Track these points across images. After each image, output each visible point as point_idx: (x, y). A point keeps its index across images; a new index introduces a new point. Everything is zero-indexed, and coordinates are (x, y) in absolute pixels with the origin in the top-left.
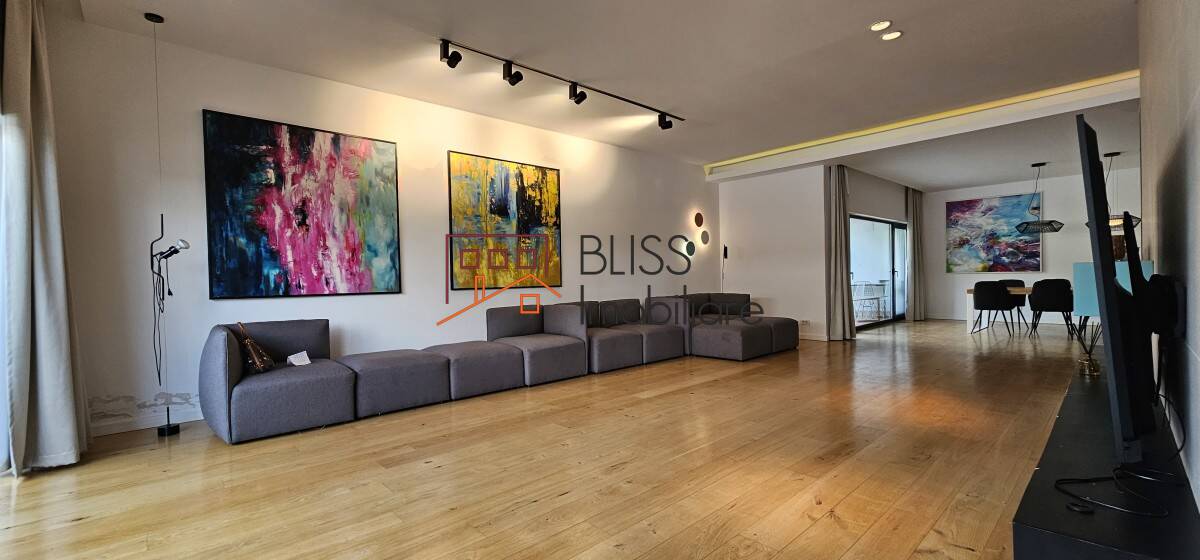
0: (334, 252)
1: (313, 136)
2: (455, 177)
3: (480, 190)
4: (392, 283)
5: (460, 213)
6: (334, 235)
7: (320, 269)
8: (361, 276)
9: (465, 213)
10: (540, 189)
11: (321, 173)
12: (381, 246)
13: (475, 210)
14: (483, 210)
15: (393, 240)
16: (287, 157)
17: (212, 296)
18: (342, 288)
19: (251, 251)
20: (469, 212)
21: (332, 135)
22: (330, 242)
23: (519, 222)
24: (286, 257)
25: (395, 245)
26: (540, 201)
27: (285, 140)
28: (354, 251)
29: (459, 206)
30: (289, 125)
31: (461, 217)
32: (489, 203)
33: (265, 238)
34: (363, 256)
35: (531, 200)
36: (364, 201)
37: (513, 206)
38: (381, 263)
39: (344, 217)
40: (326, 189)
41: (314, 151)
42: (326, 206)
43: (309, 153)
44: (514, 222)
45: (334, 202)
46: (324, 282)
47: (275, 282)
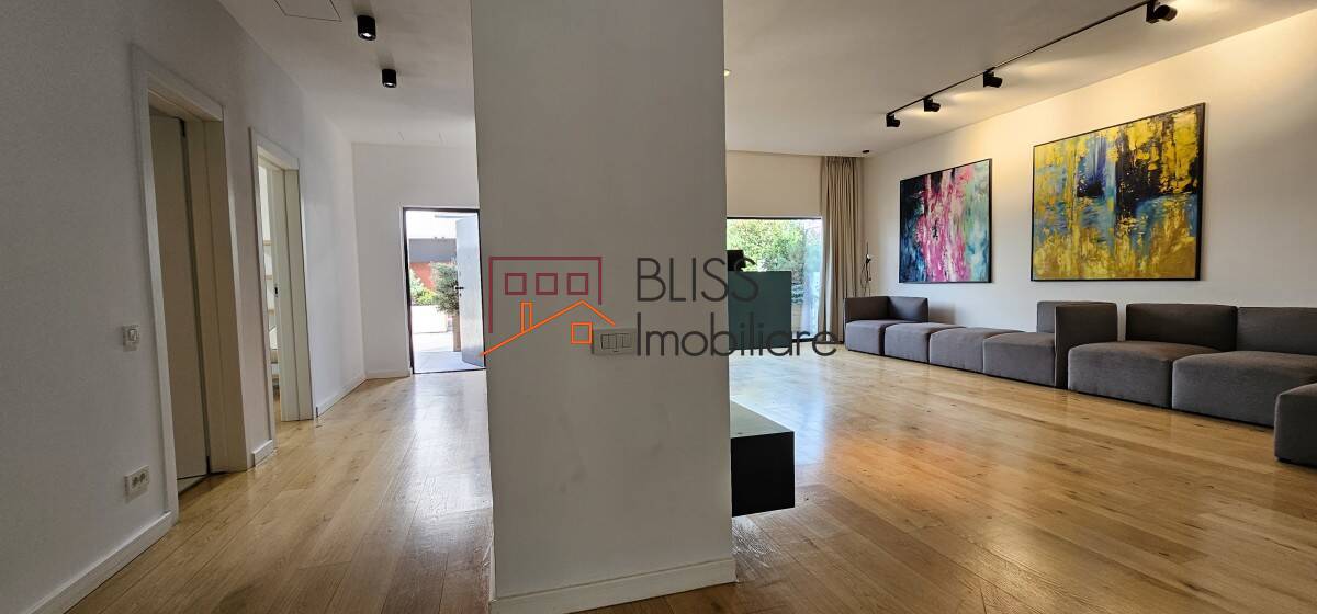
0: (949, 254)
1: (942, 176)
2: (1040, 170)
3: (1066, 175)
4: (984, 275)
5: (1043, 204)
6: (950, 241)
8: (964, 269)
9: (1048, 204)
10: (1159, 147)
11: (944, 200)
12: (977, 246)
13: (1059, 198)
14: (1069, 195)
15: (985, 240)
16: (929, 195)
17: (899, 280)
18: (953, 278)
19: (914, 255)
20: (1052, 202)
21: (950, 171)
22: (948, 246)
23: (1118, 196)
24: (928, 258)
25: (987, 244)
26: (1158, 163)
27: (929, 184)
28: (961, 248)
29: (1041, 198)
30: (930, 174)
31: (1043, 208)
32: (1076, 187)
33: (920, 247)
34: (967, 251)
35: (1142, 167)
37: (1110, 182)
38: (976, 261)
39: (956, 227)
40: (947, 209)
41: (942, 186)
42: (947, 221)
43: (939, 188)
44: (1111, 201)
45: (951, 218)
46: (944, 274)
47: (923, 274)
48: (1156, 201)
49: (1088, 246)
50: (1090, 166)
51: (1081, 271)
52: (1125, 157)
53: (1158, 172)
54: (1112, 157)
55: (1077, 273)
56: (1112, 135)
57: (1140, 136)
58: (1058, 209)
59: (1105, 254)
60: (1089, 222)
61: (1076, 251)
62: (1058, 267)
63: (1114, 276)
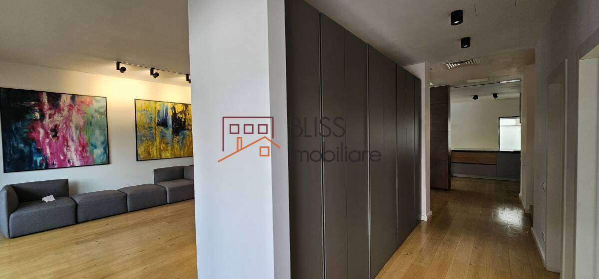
0: (73, 148)
1: (60, 97)
2: (139, 111)
3: (152, 116)
4: (105, 160)
5: (141, 126)
6: (73, 140)
7: (65, 156)
8: (88, 158)
9: (144, 126)
10: (185, 114)
11: (65, 113)
12: (99, 144)
13: (149, 125)
14: (154, 124)
15: (105, 141)
16: (46, 106)
17: (5, 171)
18: (77, 163)
19: (26, 150)
20: (146, 126)
21: (71, 95)
22: (70, 143)
23: (173, 128)
24: (46, 152)
25: (106, 143)
26: (185, 119)
27: (45, 99)
28: (84, 147)
29: (141, 124)
30: (46, 92)
31: (142, 128)
32: (157, 121)
33: (34, 144)
34: (88, 149)
35: (180, 119)
36: (89, 124)
37: (170, 122)
38: (98, 152)
39: (78, 132)
40: (68, 120)
41: (61, 103)
42: (68, 127)
43: (58, 104)
44: (171, 129)
45: (73, 125)
46: (67, 162)
47: (40, 163)
48: (185, 131)
49: (163, 146)
50: (162, 114)
51: (160, 155)
52: (175, 114)
53: (185, 122)
54: (170, 113)
55: (159, 156)
56: (170, 106)
57: (179, 109)
58: (149, 130)
59: (170, 148)
60: (163, 137)
61: (158, 147)
62: (151, 154)
63: (173, 157)
